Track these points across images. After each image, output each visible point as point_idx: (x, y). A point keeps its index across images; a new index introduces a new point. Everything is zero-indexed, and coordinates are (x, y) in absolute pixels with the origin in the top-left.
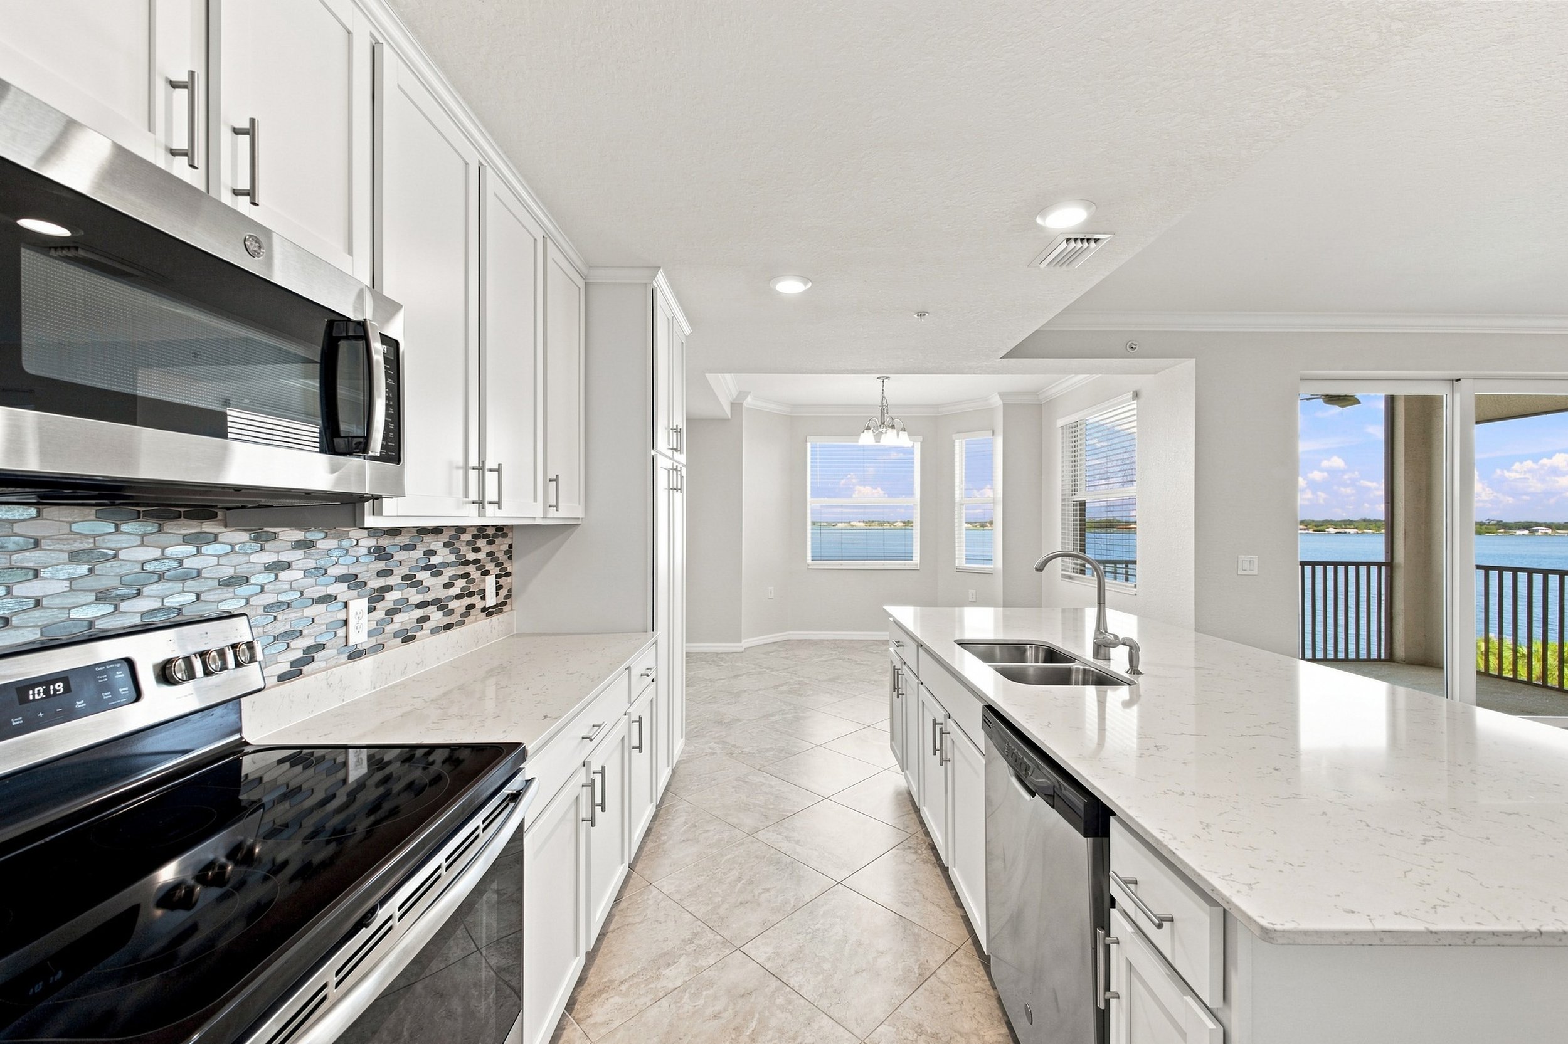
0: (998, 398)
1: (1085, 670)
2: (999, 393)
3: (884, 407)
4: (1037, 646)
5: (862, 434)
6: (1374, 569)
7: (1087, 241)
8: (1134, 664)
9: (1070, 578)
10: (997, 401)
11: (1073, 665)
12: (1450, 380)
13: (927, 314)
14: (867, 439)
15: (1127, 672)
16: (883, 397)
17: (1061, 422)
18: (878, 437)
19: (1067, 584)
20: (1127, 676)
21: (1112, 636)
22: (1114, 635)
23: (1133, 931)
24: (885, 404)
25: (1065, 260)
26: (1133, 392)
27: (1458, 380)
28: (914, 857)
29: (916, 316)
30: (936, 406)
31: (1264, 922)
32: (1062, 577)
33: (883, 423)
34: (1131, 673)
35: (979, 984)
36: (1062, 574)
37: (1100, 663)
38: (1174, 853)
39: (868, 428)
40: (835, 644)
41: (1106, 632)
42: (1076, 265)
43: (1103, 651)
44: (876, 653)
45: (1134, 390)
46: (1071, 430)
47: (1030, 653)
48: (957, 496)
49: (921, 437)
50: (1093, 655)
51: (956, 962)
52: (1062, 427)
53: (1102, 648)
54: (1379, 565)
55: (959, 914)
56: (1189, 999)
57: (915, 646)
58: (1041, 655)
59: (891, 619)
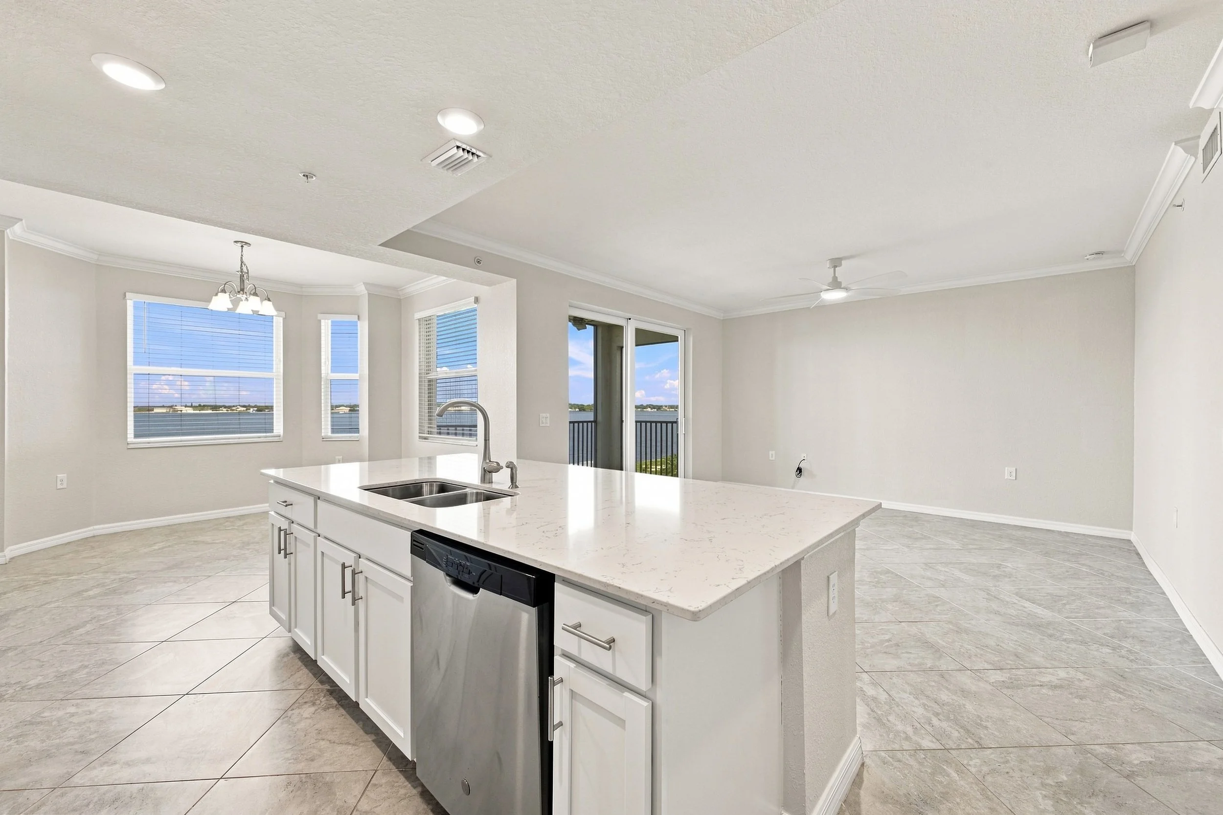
0: (363, 288)
1: (477, 493)
2: (364, 283)
3: (243, 276)
4: (431, 483)
5: (214, 298)
6: (590, 424)
7: (472, 155)
8: (514, 481)
9: (426, 438)
10: (362, 290)
11: (467, 490)
12: (625, 318)
13: (314, 178)
14: (221, 303)
15: (509, 488)
16: (242, 262)
17: (418, 315)
18: (236, 303)
19: (424, 443)
20: (511, 490)
21: (495, 463)
22: (496, 462)
23: (575, 665)
24: (245, 270)
25: (454, 165)
26: (475, 297)
27: (630, 319)
28: (313, 709)
29: (301, 175)
30: (301, 286)
31: (692, 609)
32: (419, 438)
33: (242, 290)
34: (512, 488)
35: (402, 791)
36: (419, 436)
37: (487, 486)
38: (620, 588)
39: (224, 291)
40: (172, 530)
41: (490, 461)
42: (459, 173)
43: (487, 476)
44: (232, 529)
45: (476, 296)
46: (426, 323)
47: (426, 488)
48: (323, 372)
49: (284, 313)
50: (481, 481)
51: (375, 785)
52: (419, 320)
53: (487, 473)
54: (591, 422)
55: (370, 740)
56: (627, 694)
57: (310, 500)
58: (435, 489)
59: (272, 481)
